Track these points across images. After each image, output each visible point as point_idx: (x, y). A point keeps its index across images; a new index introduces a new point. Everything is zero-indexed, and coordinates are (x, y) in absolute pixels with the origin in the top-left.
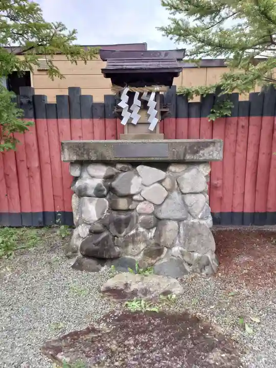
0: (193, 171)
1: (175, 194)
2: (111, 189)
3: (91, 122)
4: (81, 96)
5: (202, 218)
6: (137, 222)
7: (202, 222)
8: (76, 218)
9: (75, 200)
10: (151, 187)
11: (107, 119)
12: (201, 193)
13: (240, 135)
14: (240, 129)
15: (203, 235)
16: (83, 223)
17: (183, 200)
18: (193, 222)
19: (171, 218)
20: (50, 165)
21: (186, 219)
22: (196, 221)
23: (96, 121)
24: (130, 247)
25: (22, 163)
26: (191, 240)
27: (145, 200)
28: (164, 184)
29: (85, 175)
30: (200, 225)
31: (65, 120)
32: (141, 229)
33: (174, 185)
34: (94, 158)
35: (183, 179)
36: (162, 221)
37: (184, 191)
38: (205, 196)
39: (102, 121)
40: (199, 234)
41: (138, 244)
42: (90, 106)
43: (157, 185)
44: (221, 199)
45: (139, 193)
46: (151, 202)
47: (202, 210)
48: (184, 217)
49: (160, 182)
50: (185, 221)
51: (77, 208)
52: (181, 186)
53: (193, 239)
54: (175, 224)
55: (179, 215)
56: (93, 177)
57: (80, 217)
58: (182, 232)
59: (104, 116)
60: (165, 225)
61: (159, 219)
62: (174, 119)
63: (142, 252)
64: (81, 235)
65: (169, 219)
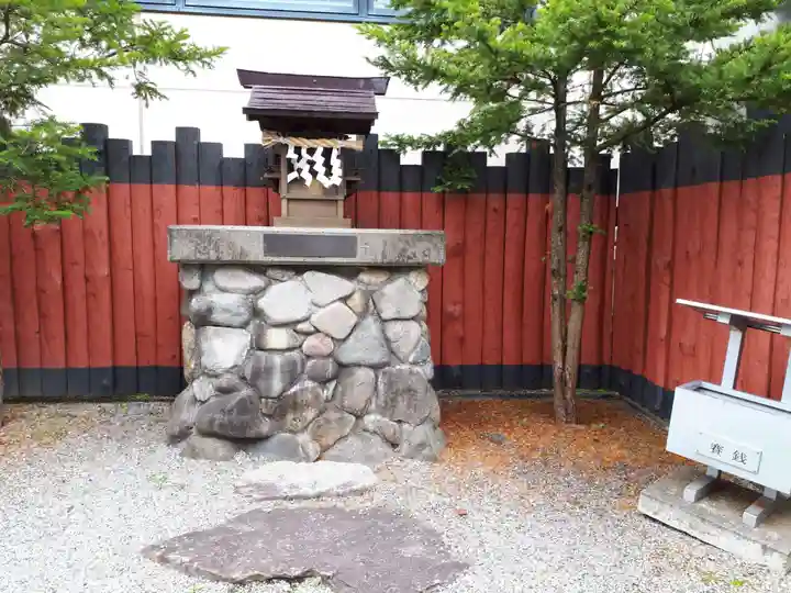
0: (400, 282)
1: (370, 321)
2: (256, 313)
3: (219, 192)
4: (200, 145)
5: (415, 363)
6: (303, 372)
7: (417, 369)
8: (190, 365)
9: (188, 332)
10: (328, 308)
11: (248, 188)
12: (413, 319)
13: (491, 225)
14: (491, 215)
15: (415, 391)
16: (204, 373)
17: (383, 331)
18: (400, 370)
19: (362, 363)
20: (131, 273)
21: (387, 364)
22: (405, 367)
23: (229, 190)
24: (290, 417)
25: (76, 267)
26: (397, 402)
27: (318, 331)
28: (349, 302)
29: (208, 287)
30: (411, 373)
31: (167, 186)
32: (309, 384)
33: (367, 305)
34: (226, 257)
35: (383, 295)
36: (348, 369)
37: (384, 316)
38: (421, 326)
39: (238, 192)
40: (410, 390)
41: (303, 410)
42: (217, 164)
43: (339, 305)
44: (462, 340)
45: (307, 319)
46: (327, 335)
47: (415, 348)
48: (385, 360)
49: (344, 299)
50: (387, 368)
51: (193, 347)
52: (378, 306)
53: (400, 399)
54: (371, 373)
55: (376, 358)
56: (224, 290)
57: (199, 364)
58: (381, 387)
59: (244, 183)
60: (352, 374)
61: (341, 366)
62: (375, 193)
63: (311, 425)
64: (198, 396)
65: (360, 365)
